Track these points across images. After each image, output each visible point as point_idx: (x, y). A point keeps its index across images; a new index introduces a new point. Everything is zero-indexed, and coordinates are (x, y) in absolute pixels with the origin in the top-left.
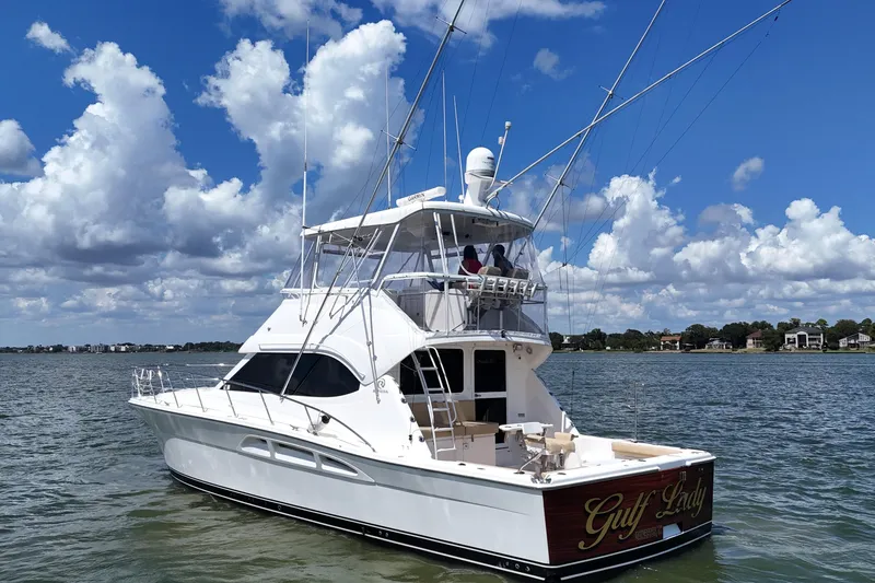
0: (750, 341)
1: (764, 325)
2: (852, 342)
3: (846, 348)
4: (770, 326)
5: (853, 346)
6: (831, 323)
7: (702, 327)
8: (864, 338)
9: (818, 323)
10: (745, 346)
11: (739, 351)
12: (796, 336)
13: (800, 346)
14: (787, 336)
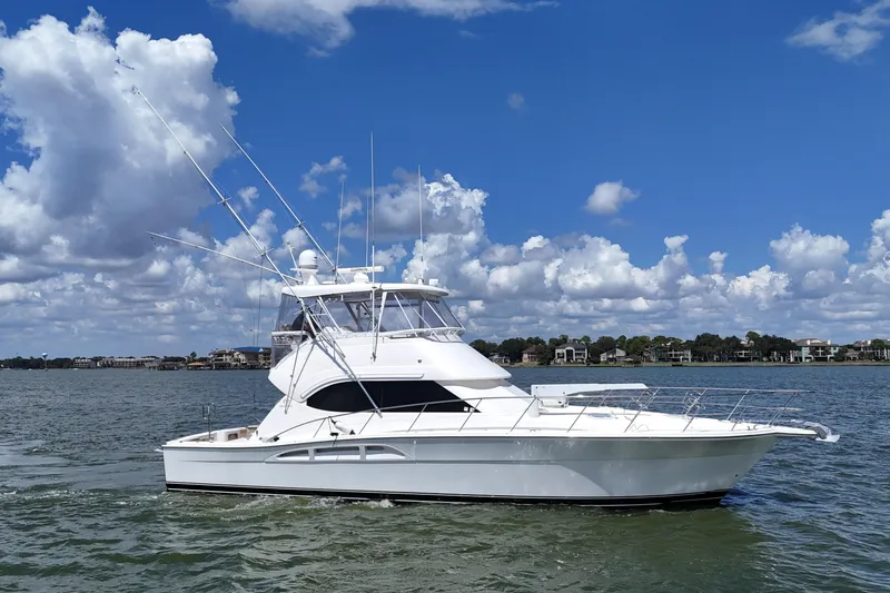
0: (525, 356)
1: (537, 341)
2: (611, 356)
3: (606, 362)
4: (543, 342)
5: (611, 360)
6: (594, 339)
7: (484, 342)
8: (621, 353)
9: (583, 339)
10: (521, 360)
11: (517, 365)
12: (564, 351)
13: (568, 360)
14: (557, 351)
